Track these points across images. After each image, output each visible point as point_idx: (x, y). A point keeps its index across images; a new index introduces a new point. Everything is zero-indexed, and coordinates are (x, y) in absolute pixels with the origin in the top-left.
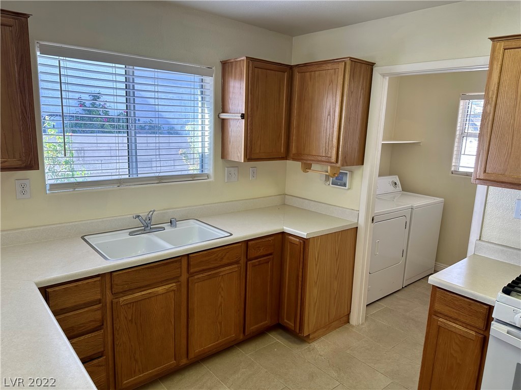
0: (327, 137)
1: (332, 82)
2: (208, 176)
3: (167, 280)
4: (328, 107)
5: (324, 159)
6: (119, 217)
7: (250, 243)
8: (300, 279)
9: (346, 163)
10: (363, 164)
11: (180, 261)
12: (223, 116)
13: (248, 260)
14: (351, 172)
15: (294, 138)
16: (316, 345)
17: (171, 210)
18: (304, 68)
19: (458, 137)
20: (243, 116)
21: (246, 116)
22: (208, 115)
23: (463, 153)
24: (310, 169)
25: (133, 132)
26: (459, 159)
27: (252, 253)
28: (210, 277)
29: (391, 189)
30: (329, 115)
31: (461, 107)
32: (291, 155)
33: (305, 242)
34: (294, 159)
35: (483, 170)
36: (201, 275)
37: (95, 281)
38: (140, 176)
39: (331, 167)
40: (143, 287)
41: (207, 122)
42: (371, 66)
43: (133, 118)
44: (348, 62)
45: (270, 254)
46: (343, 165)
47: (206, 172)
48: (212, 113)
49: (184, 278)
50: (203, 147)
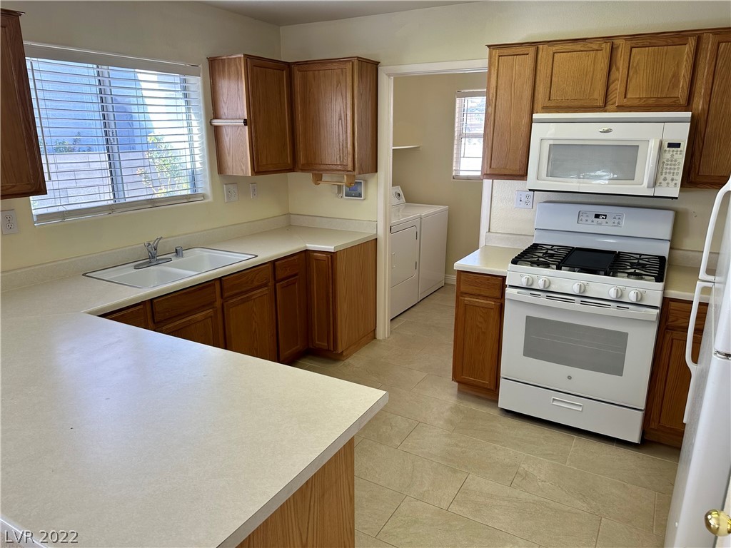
0: (341, 144)
1: (340, 82)
2: (204, 196)
3: (204, 306)
4: (338, 109)
5: (339, 168)
6: (118, 250)
7: (277, 263)
8: (331, 295)
9: (362, 171)
10: (377, 171)
11: (214, 285)
12: (216, 122)
13: (276, 281)
14: (366, 181)
15: (301, 146)
16: (350, 361)
17: (172, 239)
18: (305, 66)
19: (456, 138)
20: (245, 122)
21: (248, 122)
22: (196, 122)
23: (462, 155)
24: (321, 180)
25: (115, 147)
26: (459, 162)
27: (280, 274)
28: (243, 301)
29: (395, 201)
30: (340, 119)
31: (457, 106)
32: (300, 166)
33: (332, 256)
34: (303, 170)
35: (489, 166)
36: (235, 300)
37: (138, 310)
38: (128, 200)
39: (347, 175)
40: (180, 315)
41: (195, 130)
42: (376, 65)
43: (114, 130)
44: (356, 62)
45: (296, 275)
46: (360, 174)
47: (200, 191)
48: (203, 119)
49: (218, 304)
50: (193, 161)
